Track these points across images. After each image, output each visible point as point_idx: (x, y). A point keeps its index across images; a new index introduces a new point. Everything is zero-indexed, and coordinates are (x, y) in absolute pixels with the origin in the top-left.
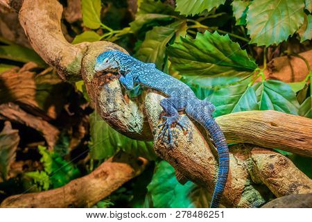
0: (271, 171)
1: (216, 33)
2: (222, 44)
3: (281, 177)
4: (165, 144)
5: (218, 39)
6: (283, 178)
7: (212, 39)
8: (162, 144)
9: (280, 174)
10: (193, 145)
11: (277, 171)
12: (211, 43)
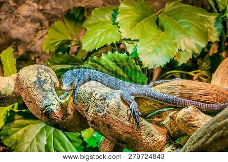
0: (189, 116)
1: (116, 53)
2: (121, 61)
3: (197, 120)
4: (99, 114)
5: (118, 57)
6: (199, 120)
7: (113, 58)
8: (96, 114)
9: (196, 118)
10: (121, 112)
11: (193, 116)
12: (113, 61)
